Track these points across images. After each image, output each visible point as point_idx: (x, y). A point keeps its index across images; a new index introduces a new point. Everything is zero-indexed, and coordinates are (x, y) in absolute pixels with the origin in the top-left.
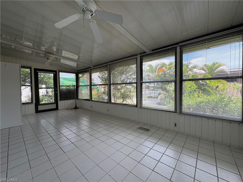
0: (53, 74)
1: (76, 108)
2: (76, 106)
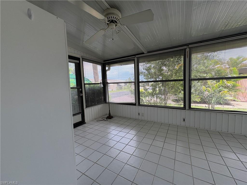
0: (75, 63)
1: (110, 117)
2: (110, 113)
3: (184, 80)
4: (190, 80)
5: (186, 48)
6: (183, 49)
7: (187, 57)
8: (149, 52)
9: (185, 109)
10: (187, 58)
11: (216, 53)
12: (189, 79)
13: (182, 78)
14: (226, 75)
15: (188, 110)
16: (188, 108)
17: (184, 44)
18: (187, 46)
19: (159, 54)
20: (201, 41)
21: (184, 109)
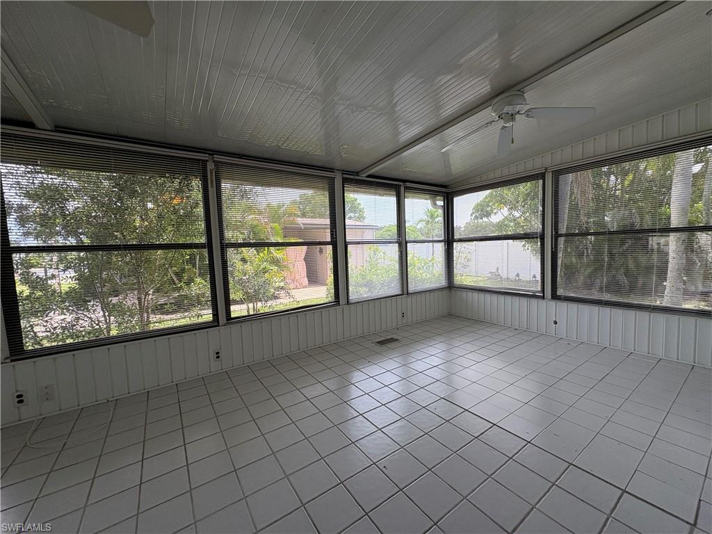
3: (209, 245)
4: (224, 246)
5: (207, 159)
6: (199, 160)
7: (212, 184)
8: (58, 129)
9: (218, 326)
10: (212, 187)
11: (259, 189)
12: (221, 243)
13: (203, 240)
14: (267, 239)
15: (225, 325)
16: (225, 320)
17: (198, 146)
18: (209, 154)
19: (114, 149)
20: (239, 155)
21: (217, 324)
